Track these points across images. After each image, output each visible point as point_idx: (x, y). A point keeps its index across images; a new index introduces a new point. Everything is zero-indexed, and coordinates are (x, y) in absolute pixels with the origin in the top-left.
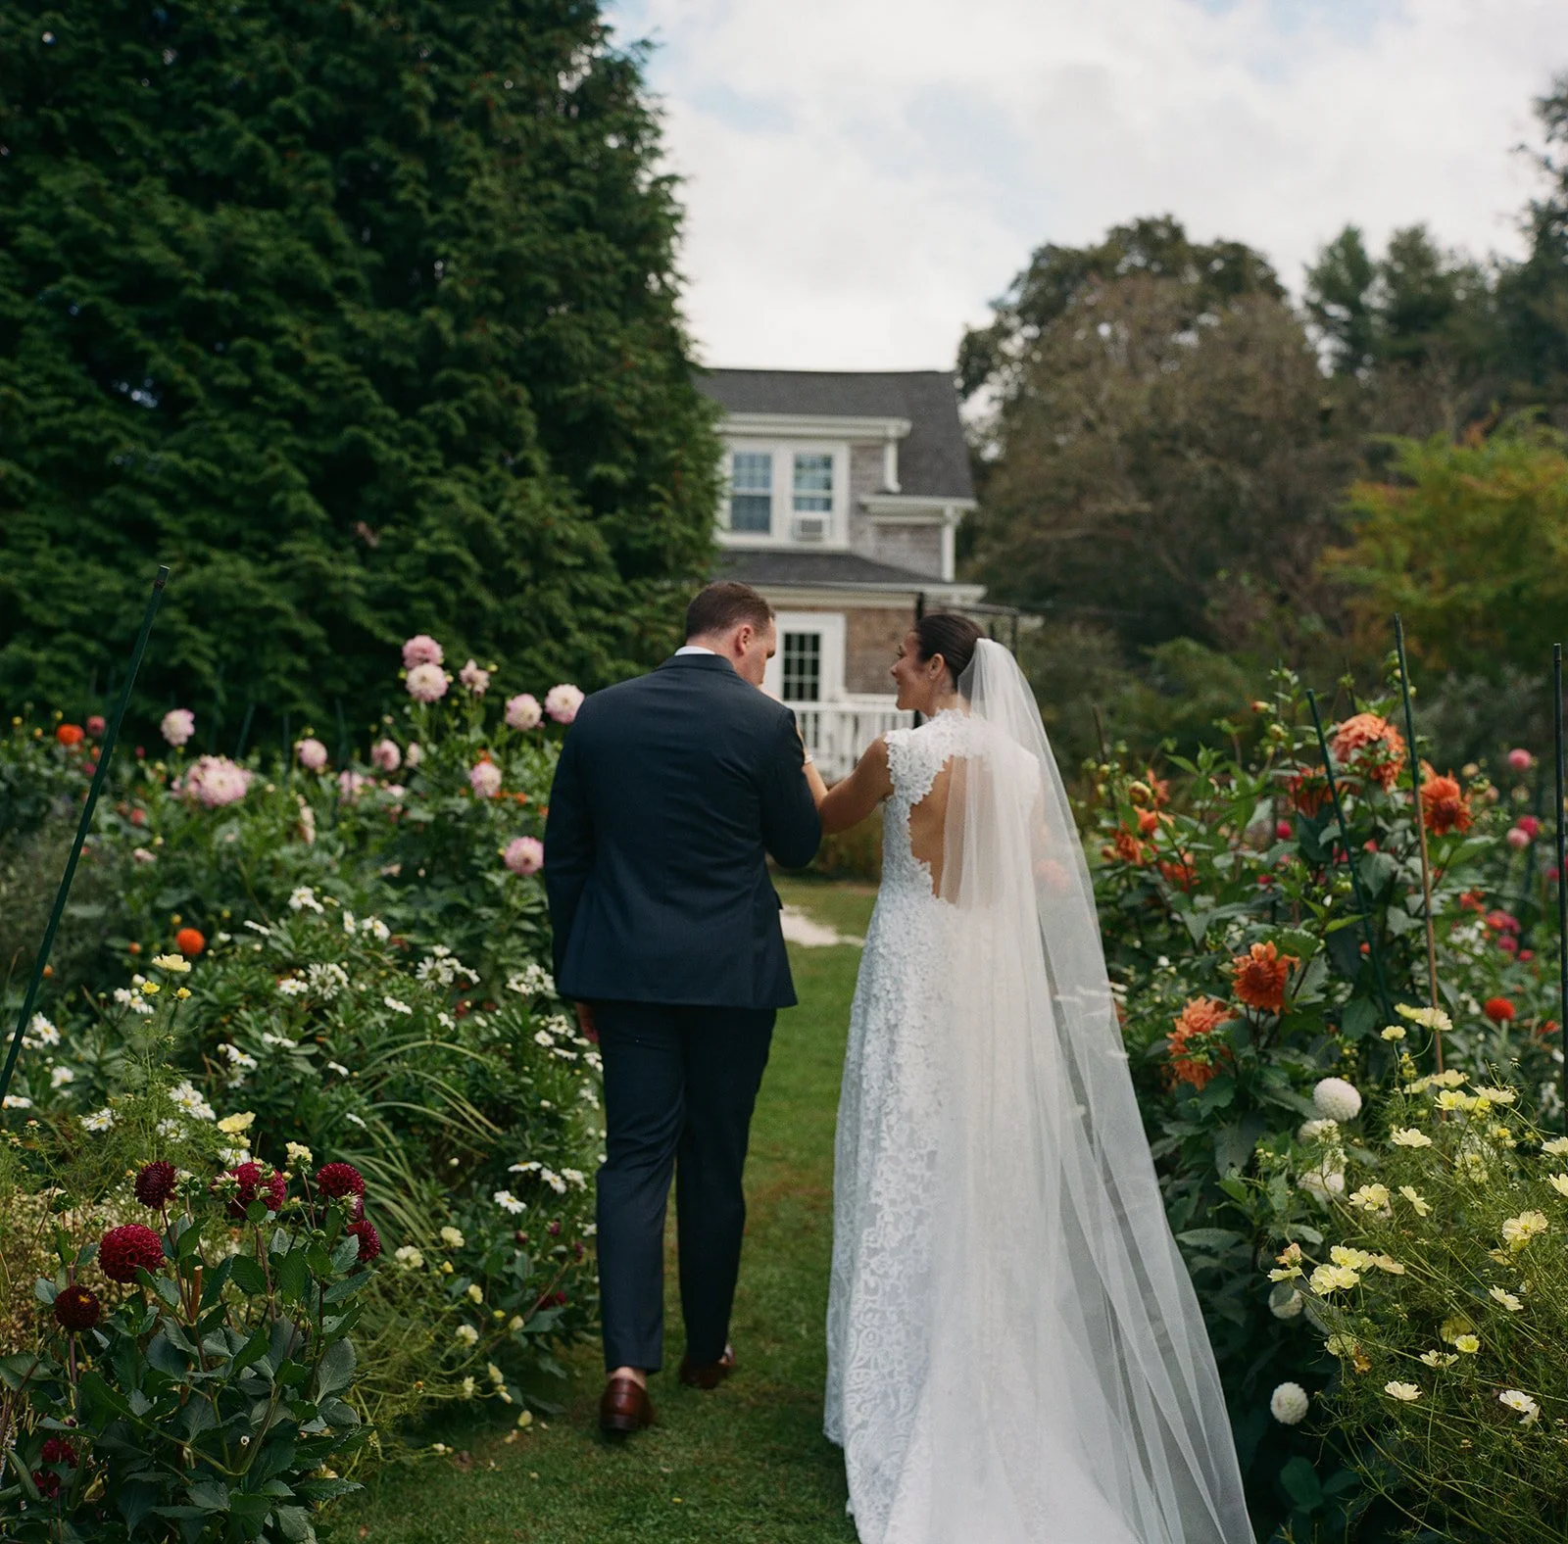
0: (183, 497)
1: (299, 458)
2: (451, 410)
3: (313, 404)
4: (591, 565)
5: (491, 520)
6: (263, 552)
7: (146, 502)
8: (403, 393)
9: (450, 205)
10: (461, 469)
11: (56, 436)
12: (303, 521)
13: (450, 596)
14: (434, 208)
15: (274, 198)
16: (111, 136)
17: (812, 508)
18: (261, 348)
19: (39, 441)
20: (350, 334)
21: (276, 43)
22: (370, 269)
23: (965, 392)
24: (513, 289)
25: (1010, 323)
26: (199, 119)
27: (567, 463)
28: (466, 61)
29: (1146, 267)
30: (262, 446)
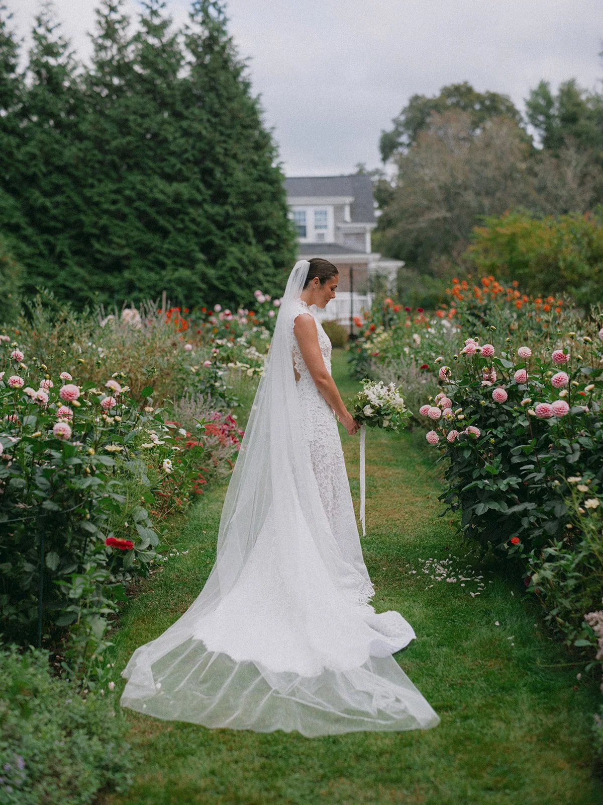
0: (170, 255)
1: (197, 244)
2: (232, 230)
3: (200, 231)
4: (267, 266)
5: (244, 257)
6: (192, 267)
7: (161, 257)
8: (221, 227)
9: (229, 179)
10: (235, 244)
12: (199, 259)
13: (235, 276)
14: (225, 180)
15: (187, 179)
16: (144, 166)
17: (320, 228)
18: (186, 217)
19: (136, 243)
20: (206, 212)
21: (183, 140)
22: (211, 196)
23: (385, 159)
24: (246, 199)
25: (401, 129)
26: (165, 160)
27: (260, 241)
28: (231, 142)
29: (458, 103)
30: (188, 241)
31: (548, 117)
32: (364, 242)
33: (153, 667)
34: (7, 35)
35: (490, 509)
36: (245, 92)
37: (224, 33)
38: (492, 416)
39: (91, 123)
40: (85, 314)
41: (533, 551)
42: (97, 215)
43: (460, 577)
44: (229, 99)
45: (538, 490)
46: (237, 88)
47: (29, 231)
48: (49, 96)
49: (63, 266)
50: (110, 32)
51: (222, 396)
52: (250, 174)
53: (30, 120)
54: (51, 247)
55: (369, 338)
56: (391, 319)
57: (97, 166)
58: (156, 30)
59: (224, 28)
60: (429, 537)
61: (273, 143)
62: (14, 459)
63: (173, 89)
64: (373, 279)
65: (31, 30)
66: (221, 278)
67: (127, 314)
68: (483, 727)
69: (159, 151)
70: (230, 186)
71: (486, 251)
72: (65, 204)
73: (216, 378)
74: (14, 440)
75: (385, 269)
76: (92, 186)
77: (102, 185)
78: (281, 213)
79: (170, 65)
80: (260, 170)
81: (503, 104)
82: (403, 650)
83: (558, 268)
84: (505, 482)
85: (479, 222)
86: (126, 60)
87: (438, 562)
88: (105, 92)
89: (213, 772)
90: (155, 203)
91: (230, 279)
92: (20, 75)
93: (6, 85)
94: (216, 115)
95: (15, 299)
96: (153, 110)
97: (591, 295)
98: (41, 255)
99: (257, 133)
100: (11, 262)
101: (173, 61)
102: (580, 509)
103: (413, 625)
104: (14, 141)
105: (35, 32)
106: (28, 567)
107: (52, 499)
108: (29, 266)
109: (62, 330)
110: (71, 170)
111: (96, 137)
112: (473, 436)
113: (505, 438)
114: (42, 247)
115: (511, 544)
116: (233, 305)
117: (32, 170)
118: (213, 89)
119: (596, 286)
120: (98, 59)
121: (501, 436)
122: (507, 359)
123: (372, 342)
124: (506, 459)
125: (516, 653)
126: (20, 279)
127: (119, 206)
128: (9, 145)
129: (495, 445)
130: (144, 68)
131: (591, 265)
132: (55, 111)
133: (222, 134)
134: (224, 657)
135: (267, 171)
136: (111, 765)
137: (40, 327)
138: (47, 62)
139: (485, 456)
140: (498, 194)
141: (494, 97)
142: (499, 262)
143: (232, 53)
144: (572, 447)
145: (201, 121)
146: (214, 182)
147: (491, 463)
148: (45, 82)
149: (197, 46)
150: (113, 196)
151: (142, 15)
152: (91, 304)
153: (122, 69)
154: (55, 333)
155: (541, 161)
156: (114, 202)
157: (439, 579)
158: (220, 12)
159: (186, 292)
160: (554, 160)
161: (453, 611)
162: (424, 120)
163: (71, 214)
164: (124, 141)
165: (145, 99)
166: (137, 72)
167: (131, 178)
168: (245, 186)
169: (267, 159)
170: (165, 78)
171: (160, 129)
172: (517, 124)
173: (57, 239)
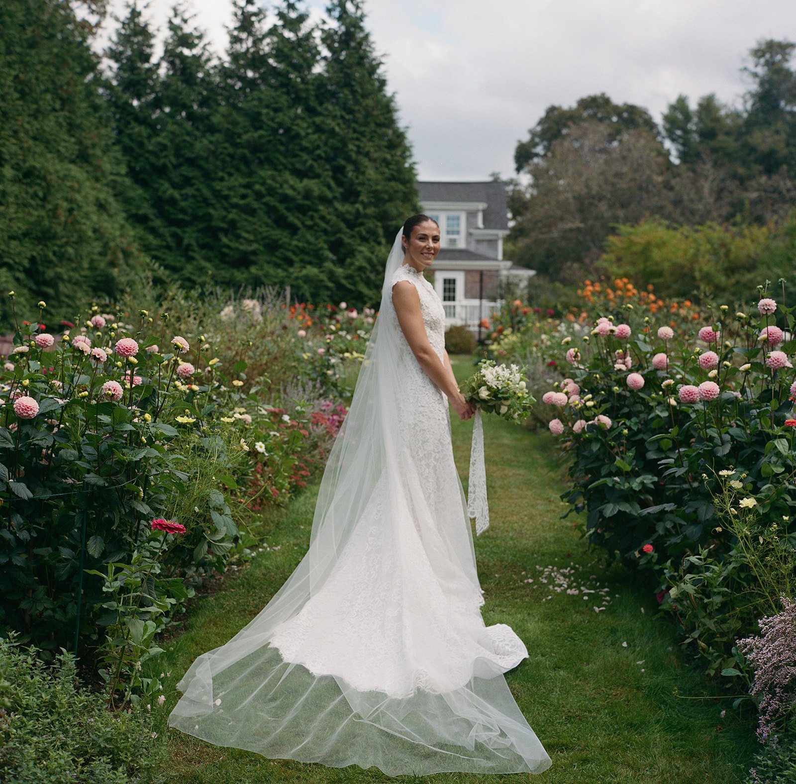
0: (298, 252)
1: (325, 242)
2: (362, 229)
3: (329, 229)
5: (373, 256)
6: (319, 265)
7: (290, 254)
8: (351, 225)
9: (361, 177)
10: (364, 244)
11: (266, 237)
12: (327, 258)
13: (364, 276)
14: (357, 178)
15: (317, 176)
16: (275, 161)
17: (453, 234)
18: (315, 214)
19: (263, 238)
20: (336, 209)
21: (316, 136)
22: (341, 193)
23: (518, 170)
24: (377, 199)
25: (537, 140)
26: (297, 156)
28: (364, 139)
29: (595, 115)
30: (317, 239)
31: (686, 131)
32: (496, 249)
33: (215, 679)
34: (142, 25)
35: (619, 511)
36: (380, 89)
37: (361, 29)
38: (625, 406)
39: (223, 116)
40: (194, 293)
41: (669, 561)
42: (225, 209)
43: (582, 588)
44: (365, 96)
45: (677, 491)
46: (373, 85)
47: (157, 223)
48: (181, 86)
49: (190, 259)
50: (246, 24)
51: (335, 385)
52: (383, 173)
53: (162, 111)
54: (178, 239)
55: (497, 340)
56: (520, 322)
57: (228, 159)
58: (293, 24)
59: (362, 24)
60: (550, 542)
61: (407, 143)
62: (62, 426)
63: (307, 83)
64: (503, 286)
65: (167, 20)
66: (349, 277)
67: (249, 303)
68: (605, 775)
69: (290, 147)
70: (363, 184)
71: (619, 260)
72: (194, 196)
73: (329, 367)
74: (61, 402)
75: (516, 276)
76: (222, 179)
77: (232, 179)
79: (306, 60)
80: (392, 170)
81: (641, 117)
82: (513, 671)
84: (638, 480)
85: (613, 231)
86: (261, 53)
87: (558, 571)
88: (239, 85)
90: (285, 199)
91: (358, 279)
92: (154, 65)
93: (139, 74)
94: (351, 111)
96: (286, 104)
98: (168, 247)
99: (390, 132)
100: (136, 253)
101: (309, 55)
102: (733, 509)
103: (526, 641)
104: (144, 131)
105: (170, 22)
106: (66, 553)
107: (98, 473)
110: (202, 163)
111: (228, 129)
112: (602, 426)
113: (639, 431)
114: (169, 239)
115: (643, 553)
116: (360, 305)
117: (162, 161)
118: (348, 85)
120: (234, 50)
121: (635, 428)
122: (645, 341)
123: (499, 344)
124: (641, 454)
125: (646, 681)
127: (248, 200)
128: (140, 135)
129: (628, 438)
130: (279, 62)
132: (188, 102)
133: (355, 131)
134: (301, 669)
135: (400, 170)
138: (181, 52)
139: (615, 450)
140: (633, 206)
141: (632, 110)
143: (368, 49)
144: (721, 438)
145: (335, 117)
146: (345, 180)
147: (623, 458)
148: (179, 73)
149: (334, 41)
150: (243, 191)
151: (278, 8)
153: (256, 60)
155: (679, 175)
156: (244, 197)
157: (558, 590)
158: (357, 7)
159: (313, 290)
160: (691, 174)
161: (574, 627)
162: (559, 131)
163: (199, 207)
164: (256, 135)
165: (278, 93)
166: (271, 66)
167: (262, 173)
168: (377, 184)
169: (400, 159)
170: (300, 72)
171: (292, 124)
172: (655, 138)
173: (184, 232)
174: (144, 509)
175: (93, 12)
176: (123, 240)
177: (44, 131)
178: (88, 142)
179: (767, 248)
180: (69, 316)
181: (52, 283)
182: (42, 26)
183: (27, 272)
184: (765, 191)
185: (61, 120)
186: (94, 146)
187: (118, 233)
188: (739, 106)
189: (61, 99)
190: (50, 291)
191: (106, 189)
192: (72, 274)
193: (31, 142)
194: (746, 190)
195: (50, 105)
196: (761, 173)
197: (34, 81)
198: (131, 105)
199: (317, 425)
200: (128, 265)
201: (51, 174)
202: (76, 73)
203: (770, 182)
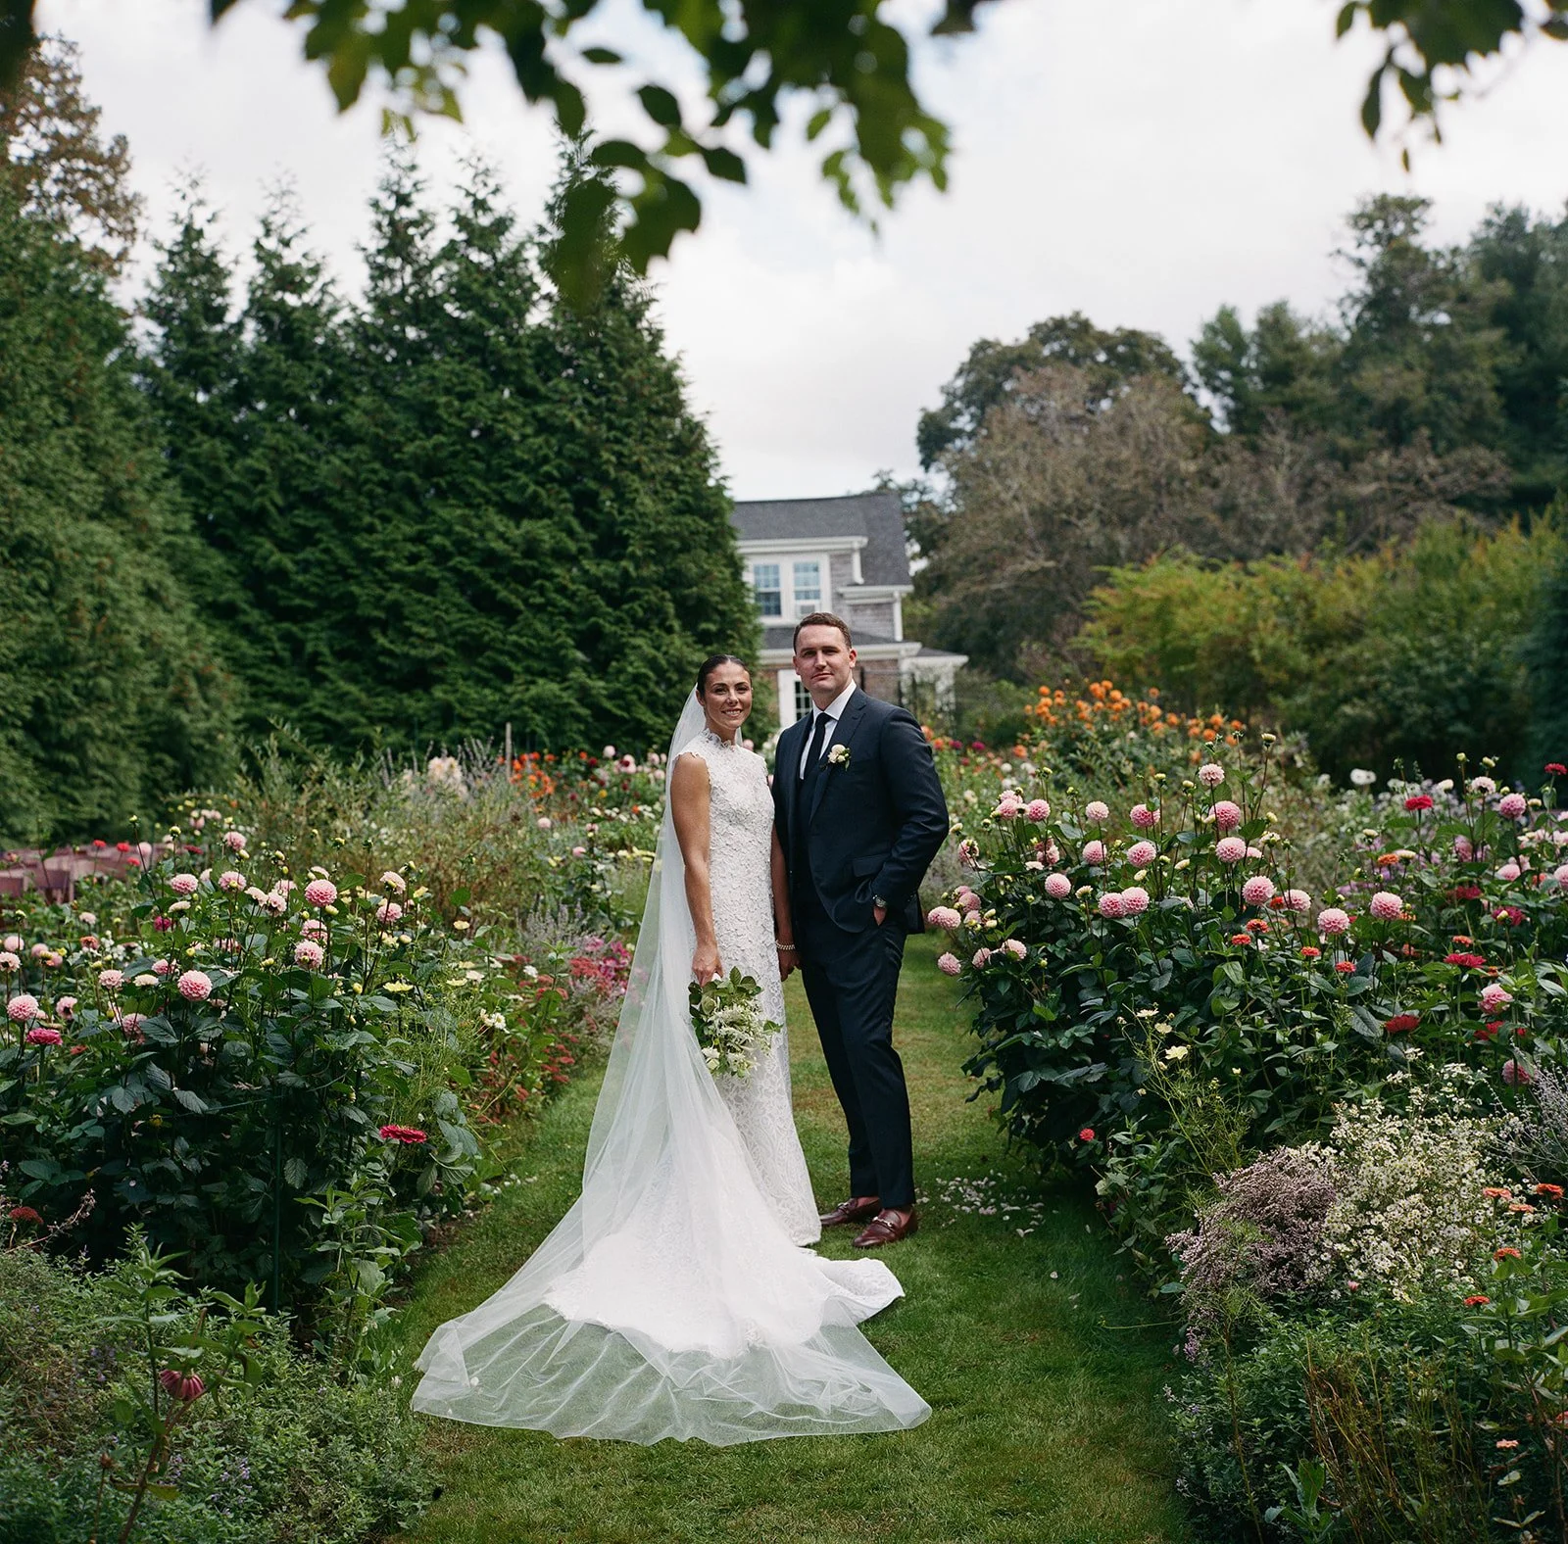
0: (519, 654)
1: (569, 633)
2: (636, 605)
3: (574, 608)
5: (659, 655)
6: (560, 677)
7: (504, 659)
8: (614, 601)
9: (628, 511)
10: (642, 632)
11: (458, 631)
12: (574, 662)
13: (644, 692)
14: (621, 513)
15: (548, 513)
16: (468, 489)
17: (807, 598)
18: (548, 584)
19: (453, 634)
20: (586, 572)
21: (540, 440)
22: (593, 543)
23: (926, 463)
24: (658, 543)
25: (958, 404)
26: (507, 477)
27: (689, 625)
28: (630, 441)
29: (1064, 351)
30: (553, 629)
31: (1238, 372)
32: (890, 621)
33: (465, 1354)
34: (206, 253)
35: (1041, 1081)
36: (653, 347)
38: (1048, 923)
39: (367, 413)
40: (356, 767)
42: (380, 583)
43: (1003, 1205)
44: (625, 362)
46: (639, 341)
47: (254, 616)
48: (285, 363)
49: (319, 680)
50: (399, 242)
51: (606, 908)
52: (667, 501)
53: (253, 409)
54: (296, 645)
57: (379, 490)
58: (485, 236)
60: (962, 1144)
61: (709, 441)
62: (230, 1008)
63: (518, 345)
64: (906, 690)
65: (253, 242)
66: (613, 696)
67: (439, 766)
69: (494, 462)
70: (632, 523)
71: (1116, 631)
72: (321, 564)
73: (594, 878)
74: (231, 974)
75: (930, 669)
76: (370, 529)
77: (390, 528)
78: (727, 572)
79: (511, 301)
80: (685, 492)
81: (1151, 351)
83: (1251, 661)
84: (1068, 1033)
85: (1104, 580)
86: (431, 293)
87: (969, 1184)
88: (392, 354)
89: (557, 1502)
90: (490, 559)
91: (633, 698)
92: (232, 326)
93: (206, 345)
94: (601, 392)
95: (229, 744)
96: (481, 384)
97: (1314, 709)
98: (276, 660)
99: (677, 423)
100: (220, 676)
101: (518, 293)
102: (1160, 1063)
104: (222, 448)
105: (258, 245)
106: (255, 1185)
107: (293, 1069)
108: (254, 681)
109: (316, 797)
110: (332, 501)
111: (377, 436)
112: (1013, 956)
113: (1069, 960)
114: (278, 645)
115: (1081, 1143)
116: (640, 745)
117: (258, 500)
119: (1321, 692)
120: (378, 292)
121: (1061, 956)
122: (1072, 824)
126: (238, 706)
127: (421, 565)
128: (213, 456)
129: (1051, 971)
130: (461, 309)
131: (1312, 653)
132: (299, 391)
133: (611, 426)
135: (699, 492)
136: (392, 1489)
137: (275, 793)
138: (282, 301)
139: (1035, 990)
140: (1143, 523)
141: (1132, 338)
142: (1139, 651)
144: (1159, 966)
145: (573, 404)
146: (599, 517)
147: (1044, 1002)
148: (278, 338)
150: (411, 548)
151: (457, 210)
152: (368, 748)
153: (424, 310)
154: (303, 801)
155: (1226, 458)
156: (413, 559)
157: (967, 1210)
159: (551, 724)
160: (1249, 456)
161: (983, 1258)
162: (1000, 386)
163: (331, 583)
164: (429, 444)
165: (465, 366)
166: (449, 316)
167: (443, 513)
168: (660, 522)
169: (697, 472)
170: (503, 326)
171: (495, 420)
172: (1180, 388)
173: (306, 630)
174: (359, 1117)
175: (110, 232)
176: (196, 654)
177: (43, 467)
178: (121, 478)
179: (1381, 598)
180: (107, 802)
181: (75, 745)
182: (22, 272)
183: (29, 728)
184: (1390, 479)
185: (69, 442)
186: (131, 483)
187: (184, 641)
188: (1335, 321)
189: (67, 403)
190: (71, 759)
191: (158, 561)
192: (109, 725)
193: (20, 488)
194: (1354, 479)
195: (48, 417)
196: (1382, 445)
197: (19, 378)
198: (195, 402)
199: (581, 978)
200: (207, 700)
201: (60, 545)
202: (91, 352)
203: (1397, 462)
